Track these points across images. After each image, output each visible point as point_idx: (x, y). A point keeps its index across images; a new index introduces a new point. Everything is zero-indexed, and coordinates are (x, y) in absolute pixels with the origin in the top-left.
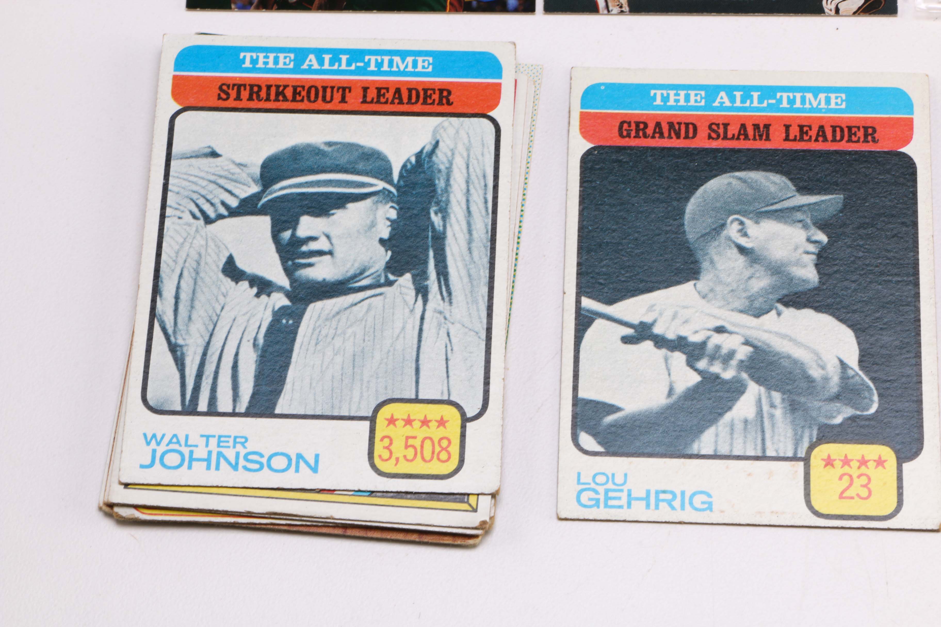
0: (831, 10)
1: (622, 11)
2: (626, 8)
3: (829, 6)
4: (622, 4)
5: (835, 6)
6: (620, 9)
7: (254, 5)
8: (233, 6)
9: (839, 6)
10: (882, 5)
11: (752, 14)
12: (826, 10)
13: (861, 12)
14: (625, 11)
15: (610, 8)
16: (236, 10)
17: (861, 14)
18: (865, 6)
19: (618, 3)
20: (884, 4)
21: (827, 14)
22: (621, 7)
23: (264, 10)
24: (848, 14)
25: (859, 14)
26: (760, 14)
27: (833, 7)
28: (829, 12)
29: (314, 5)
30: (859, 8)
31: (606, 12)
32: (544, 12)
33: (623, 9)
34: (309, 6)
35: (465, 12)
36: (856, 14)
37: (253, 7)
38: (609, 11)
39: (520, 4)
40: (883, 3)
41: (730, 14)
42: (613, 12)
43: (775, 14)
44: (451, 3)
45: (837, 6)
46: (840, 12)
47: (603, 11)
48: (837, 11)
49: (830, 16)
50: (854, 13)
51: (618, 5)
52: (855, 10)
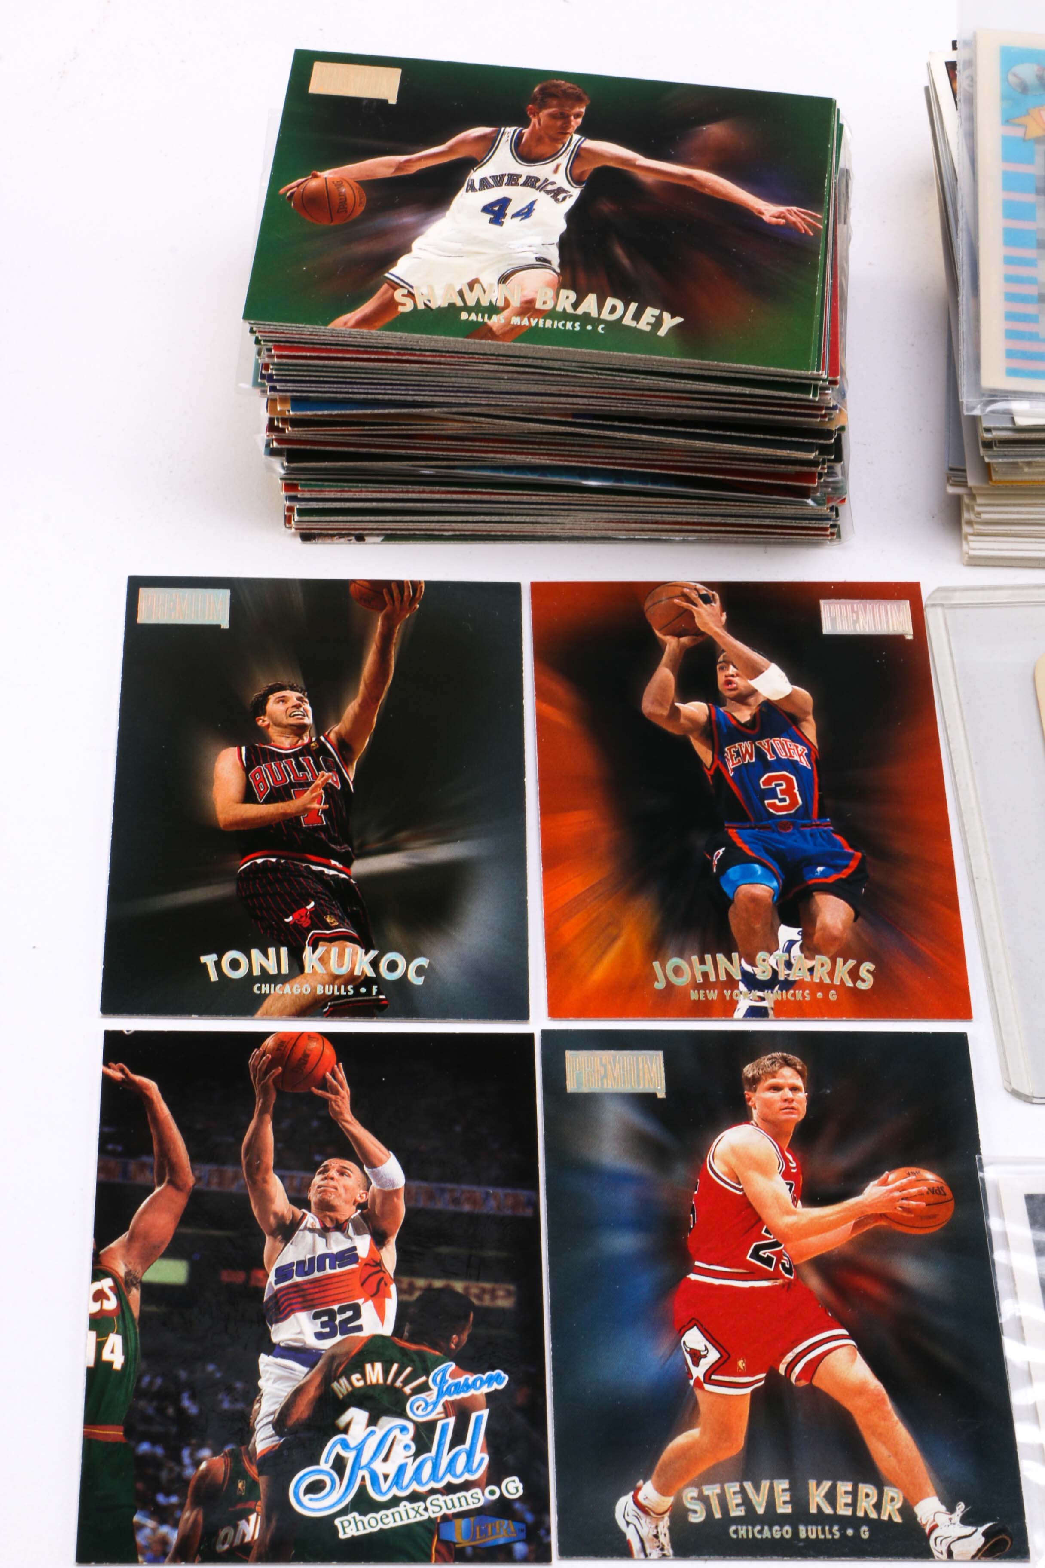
0: (942, 1553)
1: (664, 1555)
2: (669, 1551)
3: (939, 1548)
4: (663, 1545)
5: (947, 1547)
6: (660, 1552)
7: (170, 1555)
8: (140, 1559)
9: (952, 1547)
10: (1009, 1546)
11: (837, 1558)
12: (935, 1553)
13: (983, 1555)
14: (668, 1554)
15: (648, 1551)
16: (145, 1563)
17: (983, 1558)
18: (986, 1547)
19: (657, 1544)
20: (1012, 1544)
21: (936, 1558)
22: (662, 1549)
23: (183, 1563)
24: (965, 1559)
25: (979, 1559)
26: (848, 1558)
27: (944, 1548)
28: (940, 1555)
29: (251, 1556)
30: (979, 1550)
31: (642, 1556)
32: (559, 1557)
33: (665, 1552)
34: (244, 1557)
35: (457, 1563)
36: (976, 1559)
37: (167, 1559)
38: (646, 1555)
39: (530, 1551)
40: (1010, 1543)
41: (809, 1558)
42: (652, 1557)
43: (868, 1558)
44: (436, 1551)
45: (949, 1546)
46: (954, 1555)
47: (638, 1555)
48: (950, 1554)
49: (941, 1560)
50: (973, 1557)
51: (658, 1547)
52: (973, 1552)
